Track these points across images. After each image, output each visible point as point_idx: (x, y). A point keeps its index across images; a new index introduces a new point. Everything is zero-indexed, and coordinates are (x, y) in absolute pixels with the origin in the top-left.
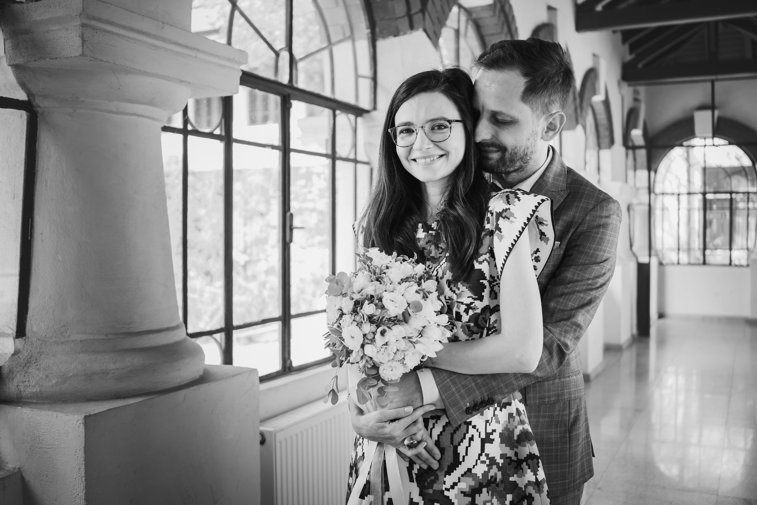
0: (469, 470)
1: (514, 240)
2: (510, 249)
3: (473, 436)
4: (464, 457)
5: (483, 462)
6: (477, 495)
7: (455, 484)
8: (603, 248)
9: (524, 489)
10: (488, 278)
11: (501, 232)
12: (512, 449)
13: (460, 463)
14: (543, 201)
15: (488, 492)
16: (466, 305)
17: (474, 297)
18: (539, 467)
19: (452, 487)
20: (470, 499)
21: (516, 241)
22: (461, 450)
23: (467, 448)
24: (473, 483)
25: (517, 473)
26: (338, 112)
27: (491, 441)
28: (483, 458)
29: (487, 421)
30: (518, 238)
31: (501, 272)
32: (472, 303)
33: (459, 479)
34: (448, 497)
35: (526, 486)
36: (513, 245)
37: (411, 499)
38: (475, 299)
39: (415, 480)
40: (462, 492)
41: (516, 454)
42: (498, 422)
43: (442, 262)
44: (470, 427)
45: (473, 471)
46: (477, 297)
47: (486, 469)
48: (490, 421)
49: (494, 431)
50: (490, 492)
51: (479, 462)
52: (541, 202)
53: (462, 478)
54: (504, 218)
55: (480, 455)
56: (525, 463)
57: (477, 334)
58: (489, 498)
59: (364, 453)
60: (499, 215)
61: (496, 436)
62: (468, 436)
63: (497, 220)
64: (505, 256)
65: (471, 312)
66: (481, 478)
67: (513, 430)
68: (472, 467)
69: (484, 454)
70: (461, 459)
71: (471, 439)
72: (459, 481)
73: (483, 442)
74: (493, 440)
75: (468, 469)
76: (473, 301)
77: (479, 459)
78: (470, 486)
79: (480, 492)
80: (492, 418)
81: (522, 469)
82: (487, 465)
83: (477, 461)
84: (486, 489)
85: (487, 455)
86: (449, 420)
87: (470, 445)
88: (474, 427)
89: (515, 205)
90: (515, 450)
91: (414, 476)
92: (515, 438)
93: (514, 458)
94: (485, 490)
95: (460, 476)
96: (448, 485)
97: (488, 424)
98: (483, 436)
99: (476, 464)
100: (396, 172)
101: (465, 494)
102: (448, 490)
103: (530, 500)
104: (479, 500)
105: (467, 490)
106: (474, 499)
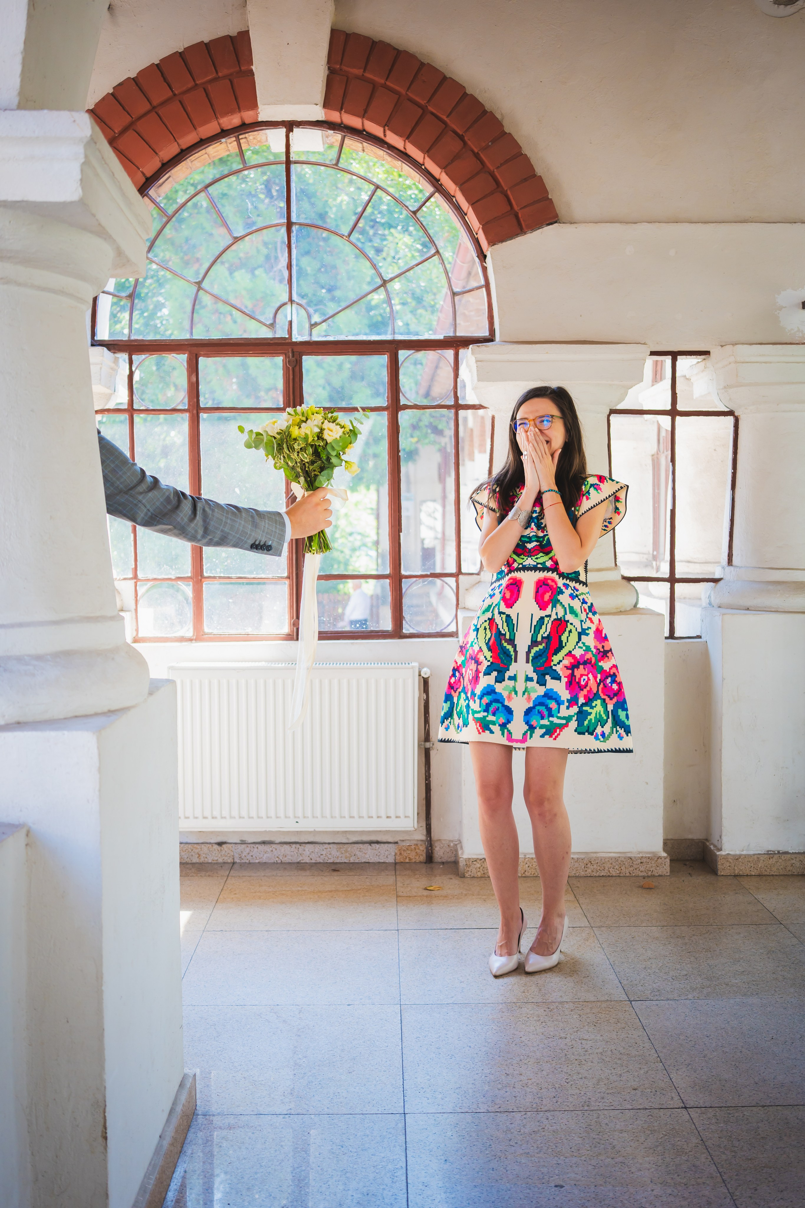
0: (570, 652)
4: (566, 643)
5: (581, 648)
6: (576, 670)
7: (561, 661)
9: (609, 671)
12: (600, 643)
13: (564, 647)
19: (559, 663)
20: (570, 671)
22: (564, 638)
23: (568, 637)
24: (573, 661)
25: (603, 660)
27: (586, 634)
28: (580, 644)
29: (582, 621)
30: (600, 504)
33: (563, 657)
34: (555, 670)
35: (610, 669)
36: (595, 506)
39: (530, 661)
40: (565, 667)
41: (603, 647)
44: (569, 624)
45: (573, 653)
47: (583, 652)
48: (584, 621)
49: (589, 628)
51: (577, 647)
52: (620, 488)
53: (565, 657)
55: (577, 643)
61: (590, 632)
62: (568, 629)
67: (602, 630)
68: (572, 650)
70: (564, 645)
71: (570, 631)
72: (563, 660)
73: (580, 635)
77: (577, 645)
78: (571, 663)
79: (578, 668)
81: (608, 657)
82: (584, 650)
85: (583, 643)
87: (569, 636)
88: (572, 624)
90: (603, 644)
91: (531, 658)
93: (602, 650)
94: (581, 667)
96: (555, 662)
97: (583, 623)
98: (580, 630)
99: (575, 649)
101: (567, 668)
102: (554, 665)
103: (614, 677)
104: (577, 673)
105: (569, 665)
106: (573, 672)
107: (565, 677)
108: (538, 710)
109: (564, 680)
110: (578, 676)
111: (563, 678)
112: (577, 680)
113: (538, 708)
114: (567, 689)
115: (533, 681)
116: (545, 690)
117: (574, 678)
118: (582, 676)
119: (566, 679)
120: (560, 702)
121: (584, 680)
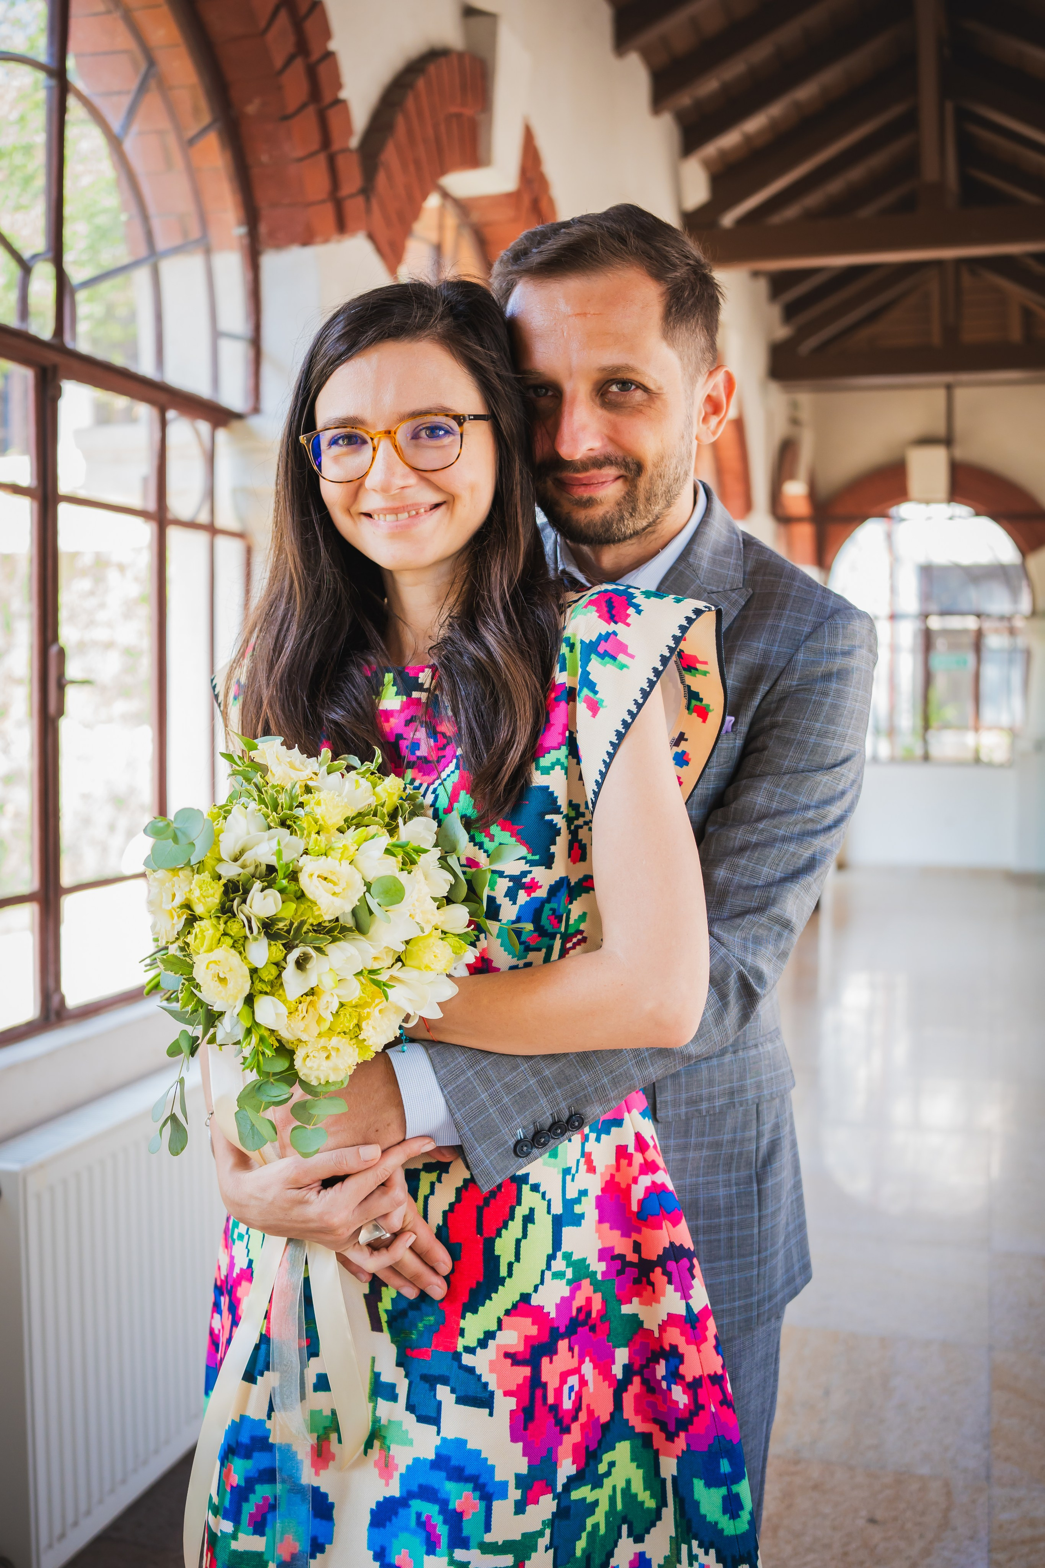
0: (525, 1298)
1: (630, 712)
2: (620, 736)
3: (532, 1210)
4: (510, 1265)
5: (559, 1274)
6: (545, 1361)
7: (490, 1335)
8: (840, 729)
9: (657, 1335)
10: (564, 809)
11: (596, 693)
12: (626, 1234)
13: (502, 1281)
14: (698, 612)
15: (571, 1349)
16: (512, 878)
17: (530, 857)
18: (693, 1277)
19: (483, 1343)
20: (526, 1371)
21: (633, 716)
22: (504, 1247)
23: (518, 1242)
24: (533, 1331)
25: (639, 1295)
26: (171, 414)
27: (577, 1220)
28: (559, 1264)
29: (566, 1171)
30: (640, 706)
31: (596, 794)
32: (524, 874)
33: (500, 1322)
34: (471, 1370)
35: (662, 1328)
36: (626, 725)
37: (377, 1376)
38: (533, 863)
39: (385, 1326)
40: (507, 1355)
41: (637, 1247)
42: (591, 1169)
43: (448, 770)
44: (526, 1188)
45: (535, 1301)
46: (537, 857)
47: (566, 1293)
48: (573, 1171)
49: (584, 1193)
50: (576, 1349)
51: (548, 1274)
52: (694, 617)
53: (506, 1320)
54: (602, 656)
55: (551, 1258)
56: (658, 1270)
57: (539, 950)
58: (574, 1363)
59: (251, 1262)
60: (591, 649)
61: (588, 1208)
62: (521, 1211)
63: (586, 661)
64: (608, 753)
65: (522, 897)
66: (553, 1315)
67: (629, 1187)
68: (530, 1290)
69: (559, 1255)
70: (503, 1272)
71: (529, 1219)
72: (500, 1328)
73: (558, 1223)
74: (582, 1216)
75: (522, 1295)
76: (527, 868)
77: (549, 1267)
78: (527, 1338)
79: (551, 1351)
80: (578, 1161)
81: (652, 1285)
82: (569, 1282)
83: (543, 1273)
84: (566, 1341)
85: (567, 1256)
86: (471, 1174)
87: (525, 1235)
88: (535, 1188)
89: (628, 625)
90: (635, 1236)
91: (384, 1318)
92: (635, 1207)
93: (632, 1257)
94: (563, 1345)
95: (501, 1314)
96: (470, 1338)
97: (569, 1178)
98: (557, 1209)
99: (542, 1282)
100: (322, 544)
101: (514, 1358)
102: (470, 1350)
103: (674, 1361)
104: (550, 1371)
105: (521, 1348)
106: (537, 1371)
107: (507, 1394)
108: (419, 1515)
109: (505, 1405)
110: (553, 1383)
111: (499, 1396)
112: (551, 1400)
113: (417, 1505)
114: (514, 1439)
115: (394, 1398)
116: (438, 1441)
117: (539, 1393)
118: (564, 1377)
119: (511, 1403)
120: (490, 1489)
121: (571, 1388)
